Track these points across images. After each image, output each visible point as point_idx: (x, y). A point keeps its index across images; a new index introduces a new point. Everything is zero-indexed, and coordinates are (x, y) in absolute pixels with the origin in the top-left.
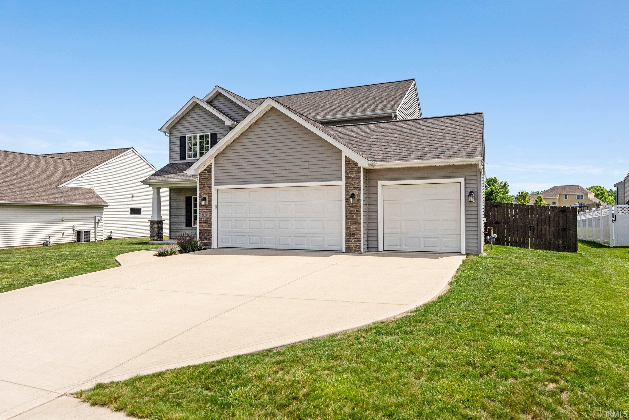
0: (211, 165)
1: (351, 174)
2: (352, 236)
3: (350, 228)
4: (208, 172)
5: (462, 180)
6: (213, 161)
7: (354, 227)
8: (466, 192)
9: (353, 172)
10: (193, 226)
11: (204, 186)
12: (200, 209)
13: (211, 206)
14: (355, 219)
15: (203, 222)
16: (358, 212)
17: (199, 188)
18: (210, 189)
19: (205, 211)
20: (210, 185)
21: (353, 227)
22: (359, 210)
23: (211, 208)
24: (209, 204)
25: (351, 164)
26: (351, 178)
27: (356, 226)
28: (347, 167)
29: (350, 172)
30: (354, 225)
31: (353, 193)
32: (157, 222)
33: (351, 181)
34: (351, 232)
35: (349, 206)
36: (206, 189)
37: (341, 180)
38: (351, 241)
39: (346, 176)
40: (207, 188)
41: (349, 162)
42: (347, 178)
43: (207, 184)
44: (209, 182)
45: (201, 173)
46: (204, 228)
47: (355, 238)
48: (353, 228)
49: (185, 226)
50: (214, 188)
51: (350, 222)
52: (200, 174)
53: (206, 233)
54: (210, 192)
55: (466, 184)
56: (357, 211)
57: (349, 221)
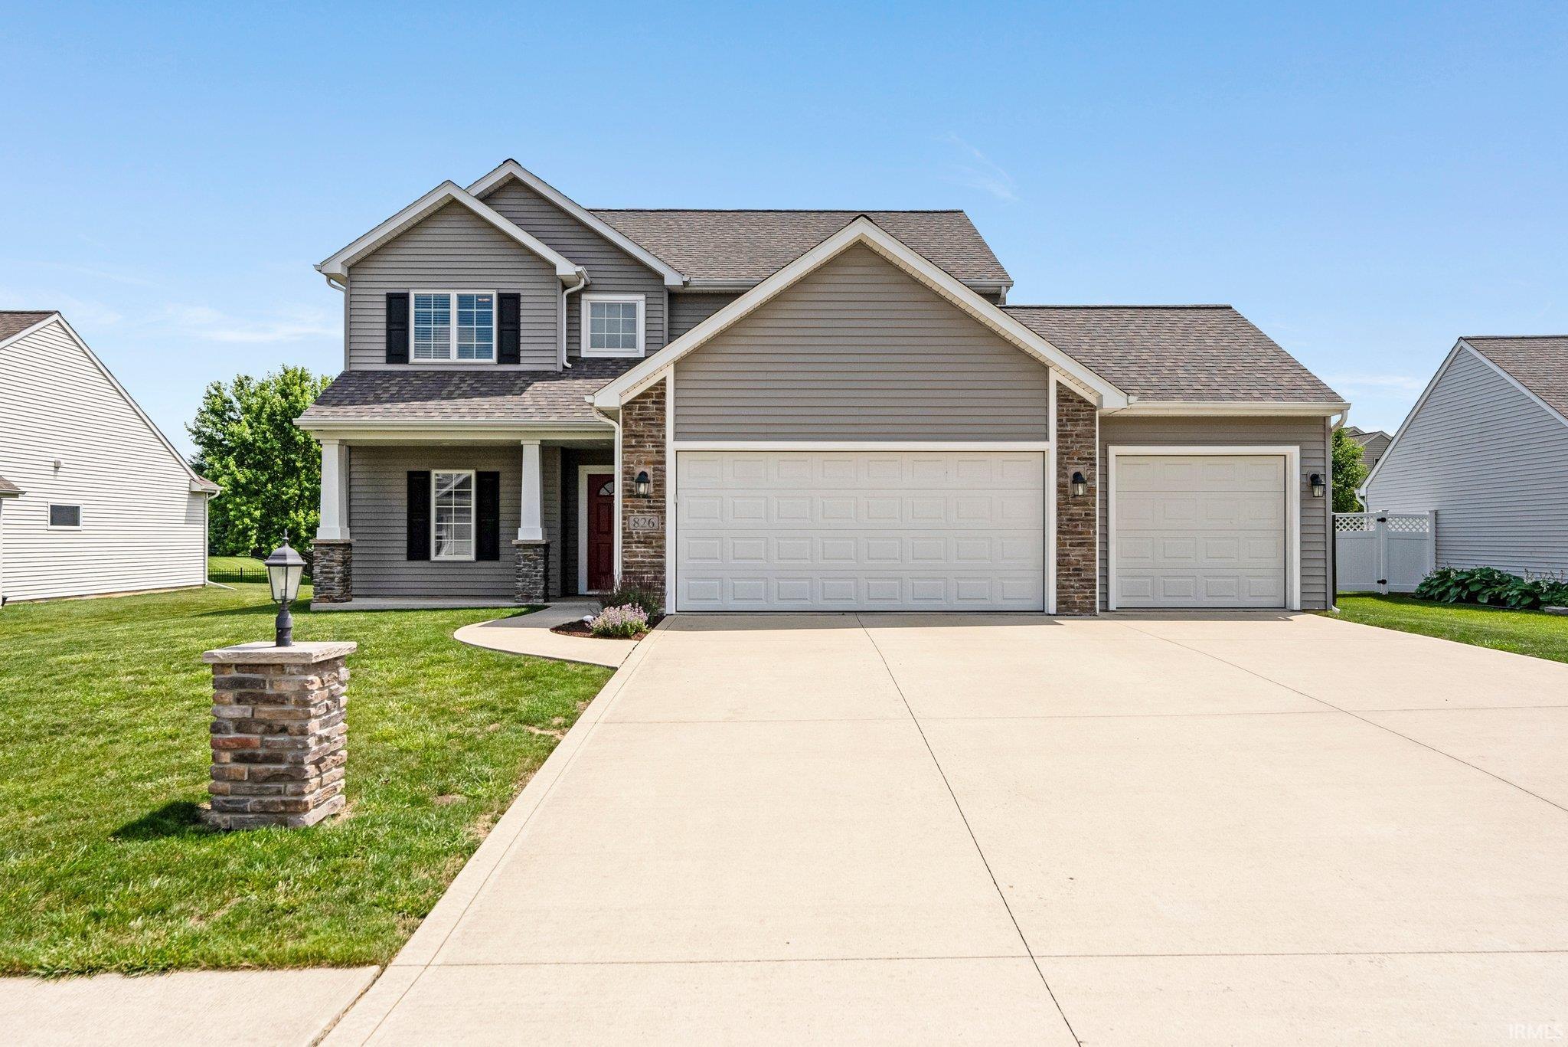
0: (662, 383)
1: (1072, 425)
2: (1074, 575)
3: (1068, 555)
4: (654, 402)
5: (1293, 452)
6: (669, 374)
7: (1080, 553)
8: (1302, 475)
9: (1077, 420)
10: (433, 557)
11: (640, 439)
12: (625, 506)
13: (664, 497)
14: (1080, 533)
15: (636, 542)
16: (1089, 518)
17: (624, 447)
18: (660, 449)
19: (643, 512)
20: (661, 439)
21: (1077, 553)
22: (1091, 512)
23: (664, 502)
24: (656, 490)
25: (1072, 401)
26: (1071, 436)
27: (1084, 550)
28: (1061, 408)
29: (1068, 420)
30: (1079, 548)
31: (1077, 470)
32: (340, 545)
33: (1072, 442)
34: (1072, 565)
35: (1068, 503)
36: (647, 449)
37: (1046, 438)
38: (1072, 587)
39: (1058, 431)
40: (649, 447)
41: (1065, 396)
42: (1062, 436)
43: (652, 436)
44: (659, 431)
45: (628, 403)
46: (640, 559)
47: (1083, 580)
48: (1075, 555)
49: (404, 558)
50: (671, 445)
51: (1068, 542)
52: (628, 407)
53: (647, 572)
54: (660, 459)
55: (1302, 458)
56: (1086, 515)
57: (1066, 539)
